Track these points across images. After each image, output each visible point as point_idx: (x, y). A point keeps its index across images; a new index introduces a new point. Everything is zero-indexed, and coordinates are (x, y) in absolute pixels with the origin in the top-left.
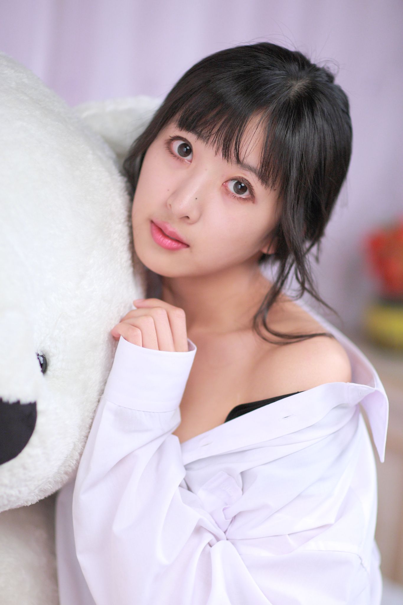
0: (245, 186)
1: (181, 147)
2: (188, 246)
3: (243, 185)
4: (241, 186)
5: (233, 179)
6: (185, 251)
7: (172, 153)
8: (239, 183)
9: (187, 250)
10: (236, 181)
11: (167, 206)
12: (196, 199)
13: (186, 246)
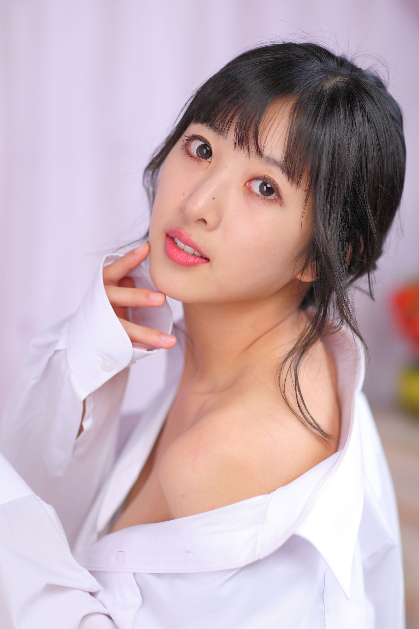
0: (271, 187)
1: (200, 148)
2: (208, 260)
3: (269, 186)
4: (267, 187)
5: (256, 178)
6: (204, 268)
7: (189, 154)
8: (264, 184)
9: (207, 265)
10: (261, 182)
11: (182, 210)
12: (214, 199)
13: (205, 261)
